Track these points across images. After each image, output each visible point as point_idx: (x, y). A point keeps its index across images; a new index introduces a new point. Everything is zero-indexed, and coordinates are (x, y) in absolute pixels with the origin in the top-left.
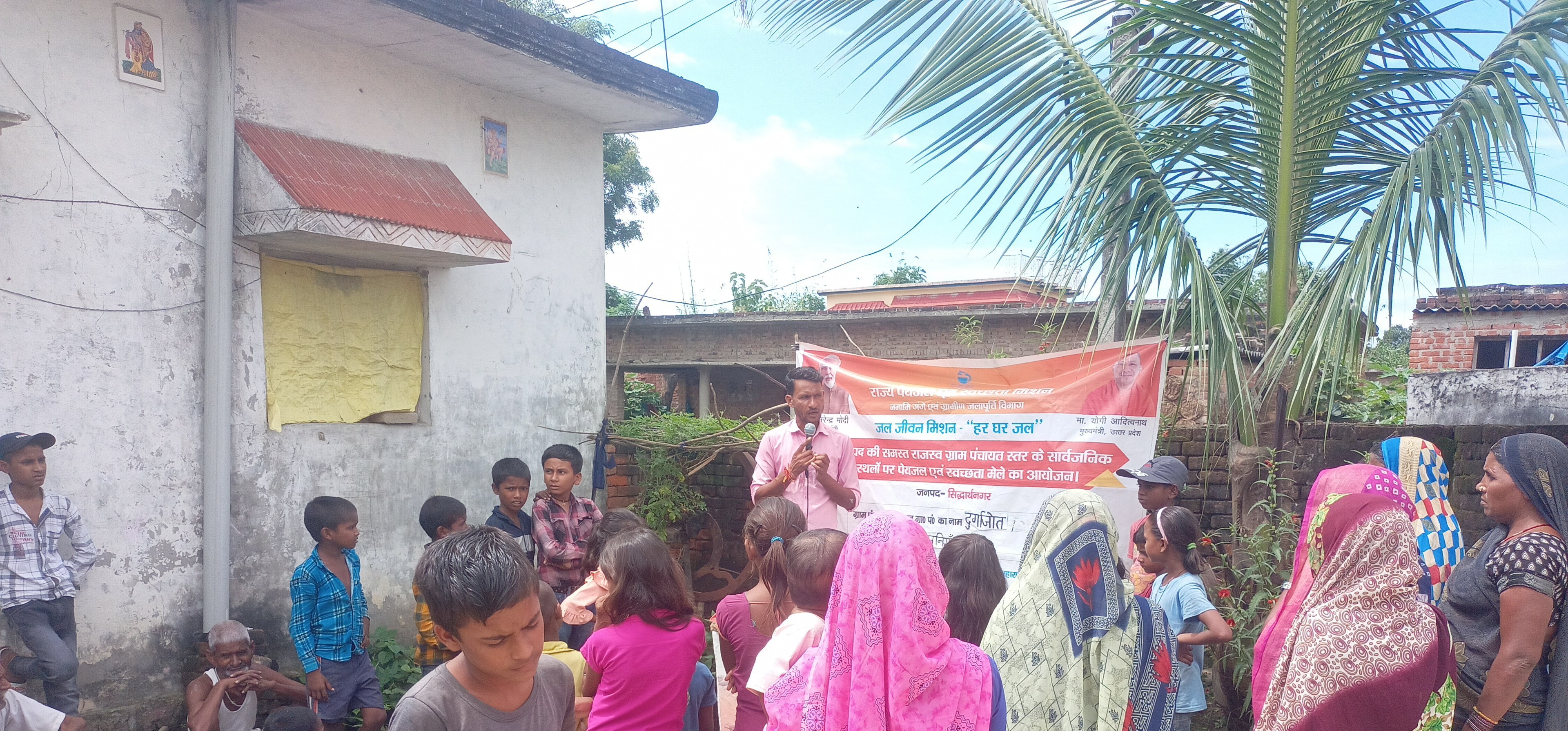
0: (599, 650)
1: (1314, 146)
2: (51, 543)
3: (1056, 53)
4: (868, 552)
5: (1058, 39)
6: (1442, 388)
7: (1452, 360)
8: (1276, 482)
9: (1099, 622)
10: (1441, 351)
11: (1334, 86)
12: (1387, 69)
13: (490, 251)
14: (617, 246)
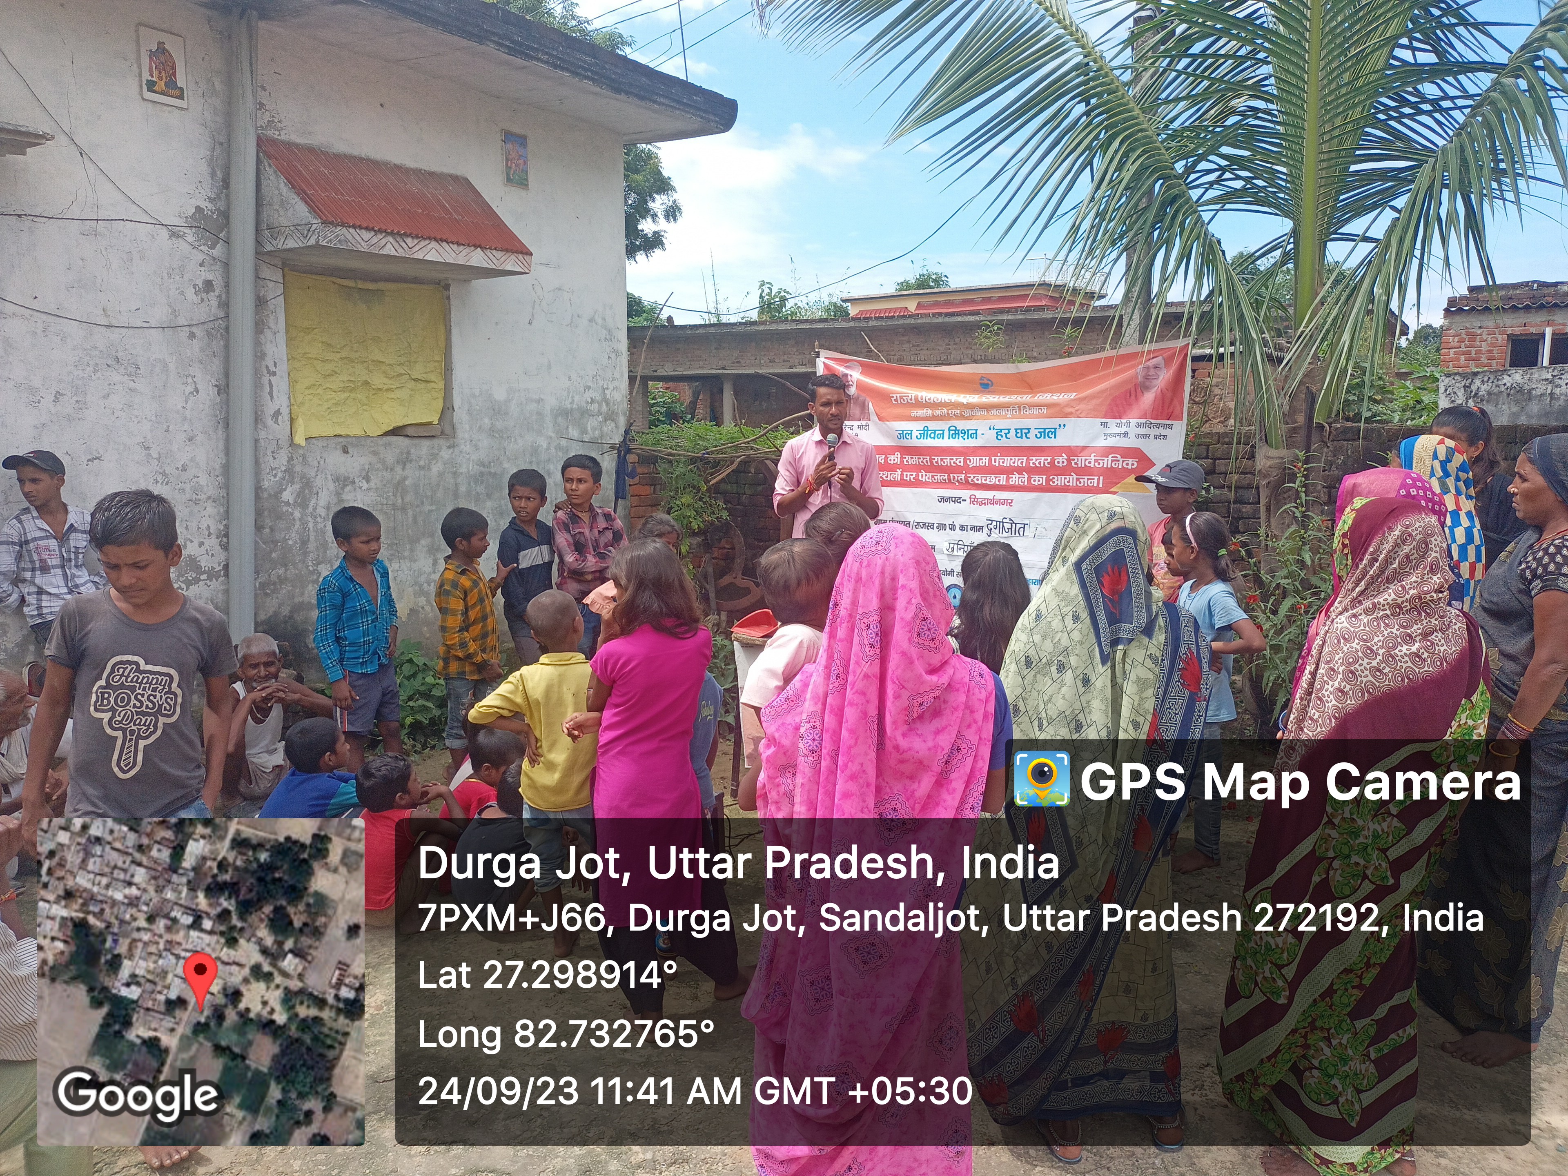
0: (612, 661)
1: (1340, 143)
2: (77, 558)
3: (1077, 54)
4: (869, 565)
5: (1077, 40)
6: (1474, 388)
7: (1484, 360)
8: (1305, 486)
9: (1125, 630)
10: (1473, 350)
11: (1360, 82)
12: (1416, 64)
13: (510, 263)
14: (640, 256)
